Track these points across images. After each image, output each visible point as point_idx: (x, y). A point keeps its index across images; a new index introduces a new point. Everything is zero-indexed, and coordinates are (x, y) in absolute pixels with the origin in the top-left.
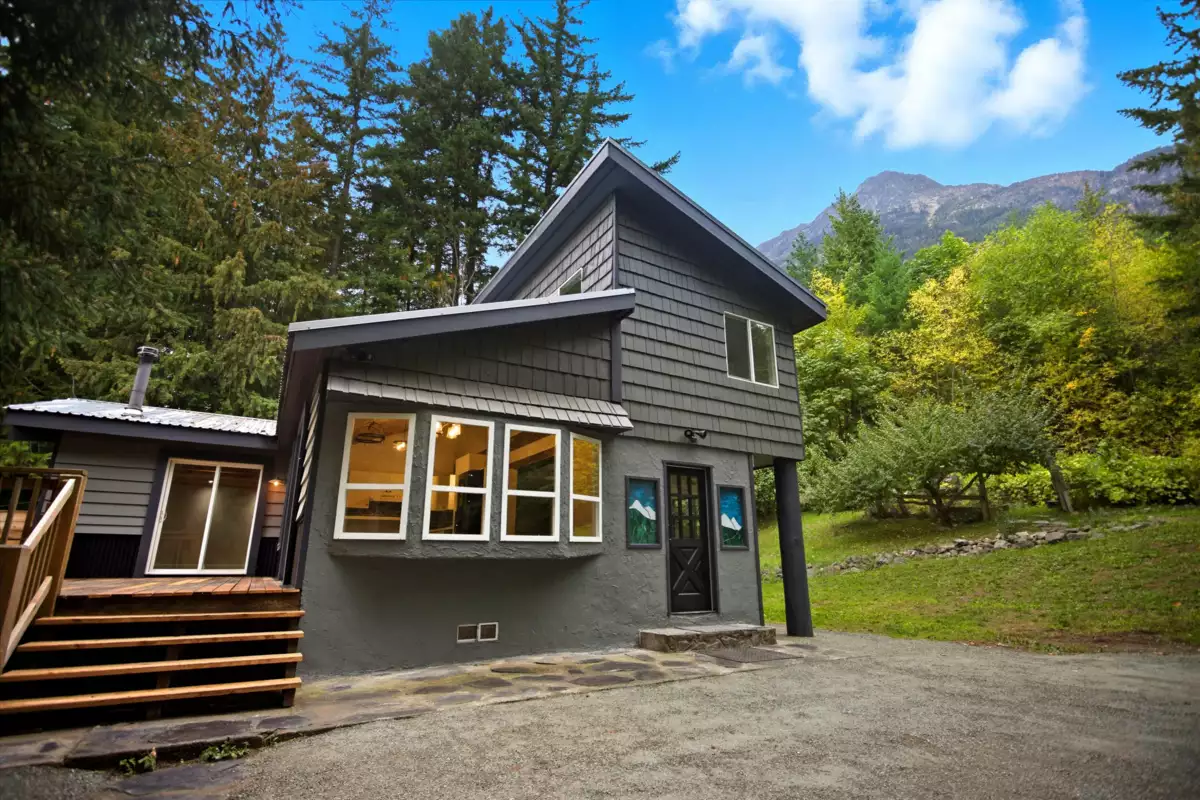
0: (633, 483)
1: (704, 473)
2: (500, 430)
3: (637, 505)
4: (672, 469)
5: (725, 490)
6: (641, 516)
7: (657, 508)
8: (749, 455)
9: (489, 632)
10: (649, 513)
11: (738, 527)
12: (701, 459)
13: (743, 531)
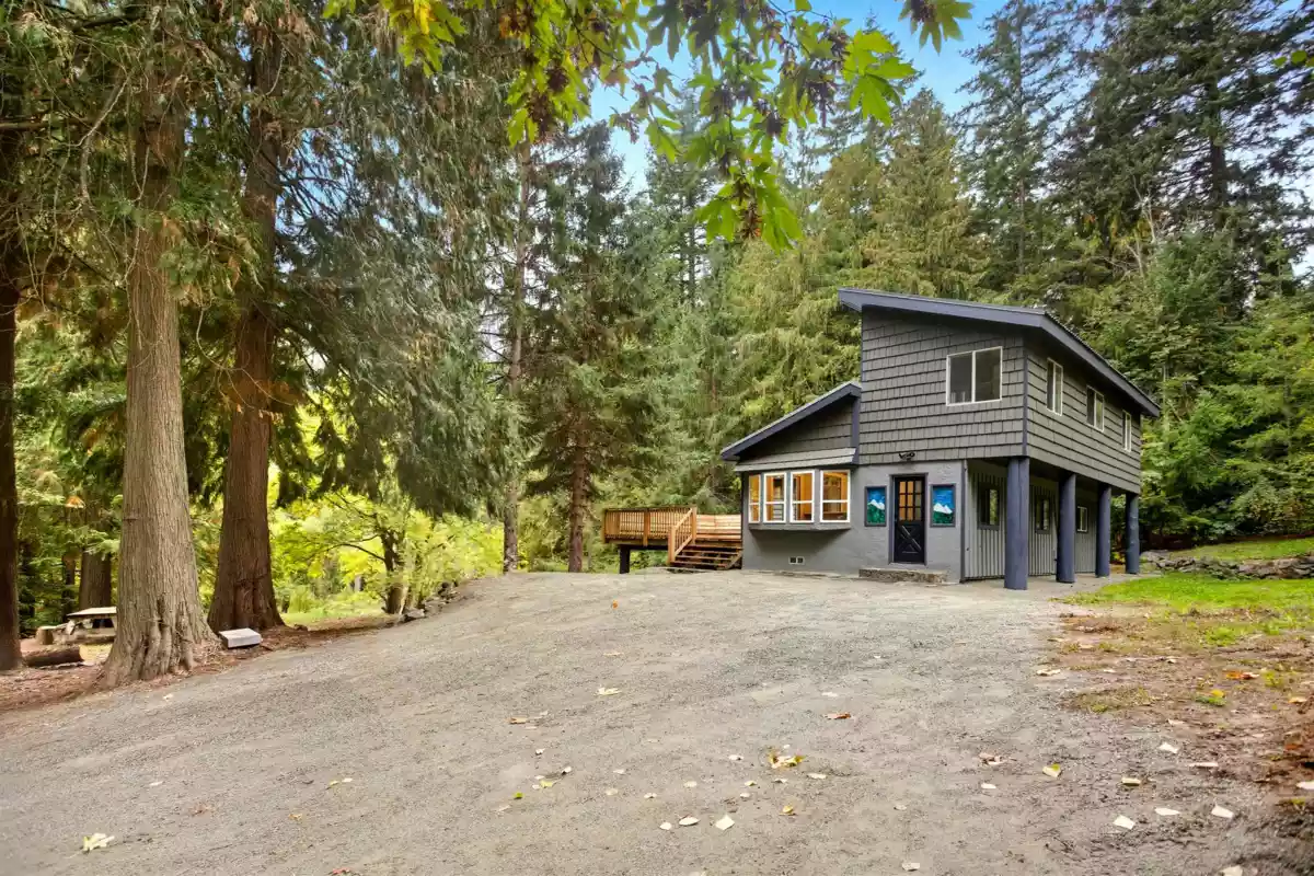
0: (870, 490)
1: (922, 478)
2: (789, 475)
3: (874, 502)
4: (897, 479)
5: (937, 488)
6: (876, 509)
7: (885, 503)
8: (962, 460)
9: (801, 560)
10: (880, 506)
11: (949, 512)
12: (918, 469)
13: (953, 514)
